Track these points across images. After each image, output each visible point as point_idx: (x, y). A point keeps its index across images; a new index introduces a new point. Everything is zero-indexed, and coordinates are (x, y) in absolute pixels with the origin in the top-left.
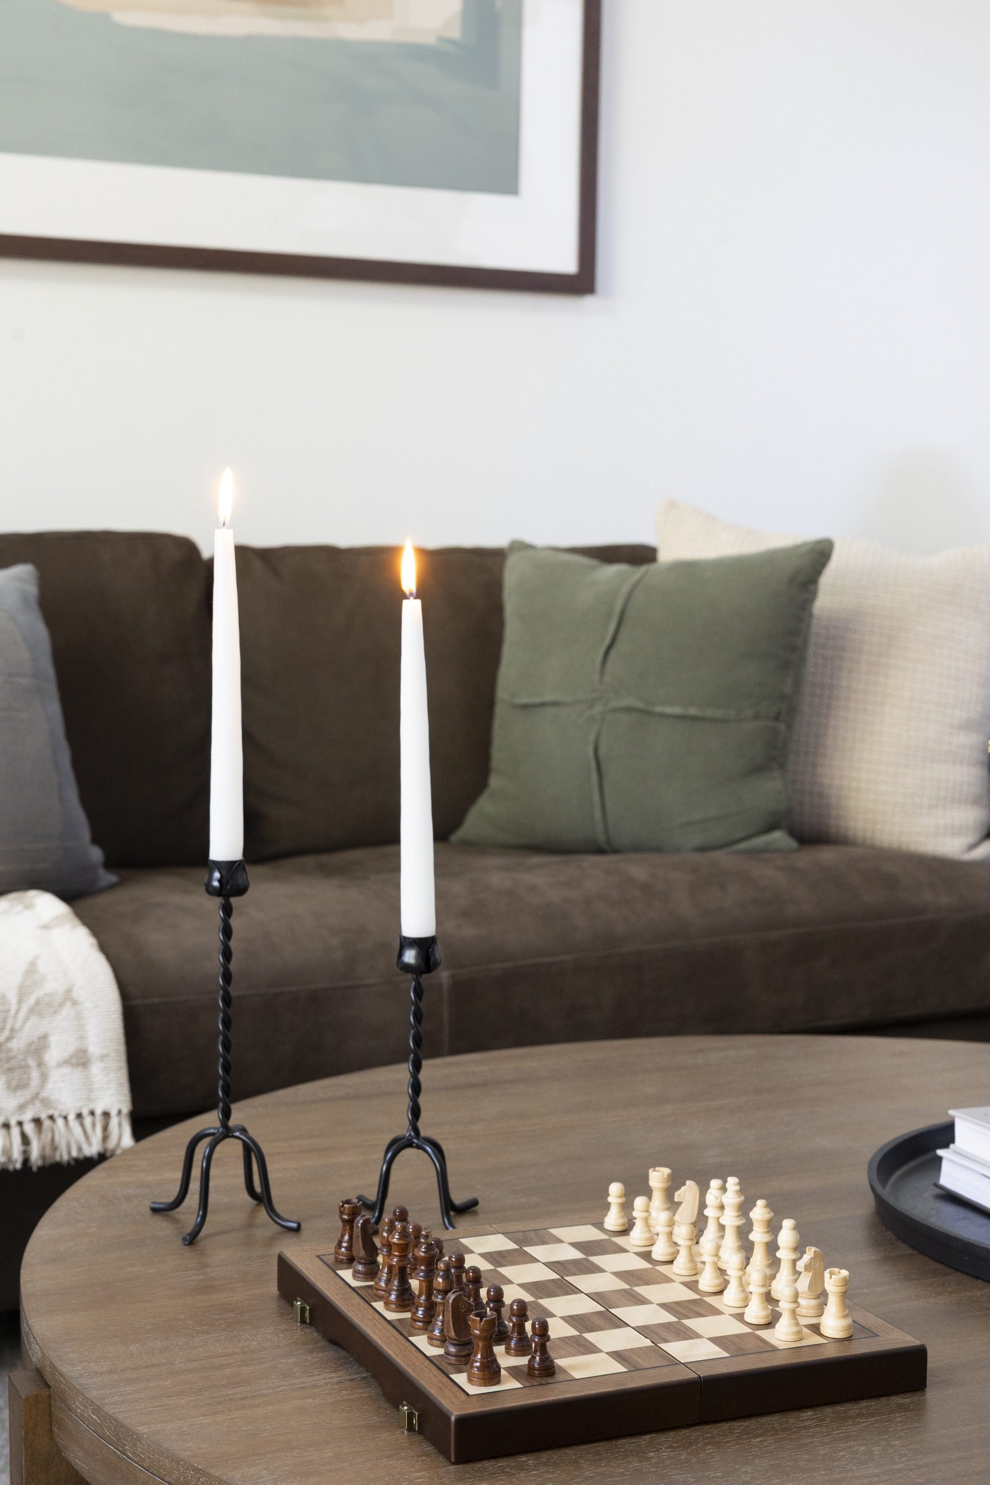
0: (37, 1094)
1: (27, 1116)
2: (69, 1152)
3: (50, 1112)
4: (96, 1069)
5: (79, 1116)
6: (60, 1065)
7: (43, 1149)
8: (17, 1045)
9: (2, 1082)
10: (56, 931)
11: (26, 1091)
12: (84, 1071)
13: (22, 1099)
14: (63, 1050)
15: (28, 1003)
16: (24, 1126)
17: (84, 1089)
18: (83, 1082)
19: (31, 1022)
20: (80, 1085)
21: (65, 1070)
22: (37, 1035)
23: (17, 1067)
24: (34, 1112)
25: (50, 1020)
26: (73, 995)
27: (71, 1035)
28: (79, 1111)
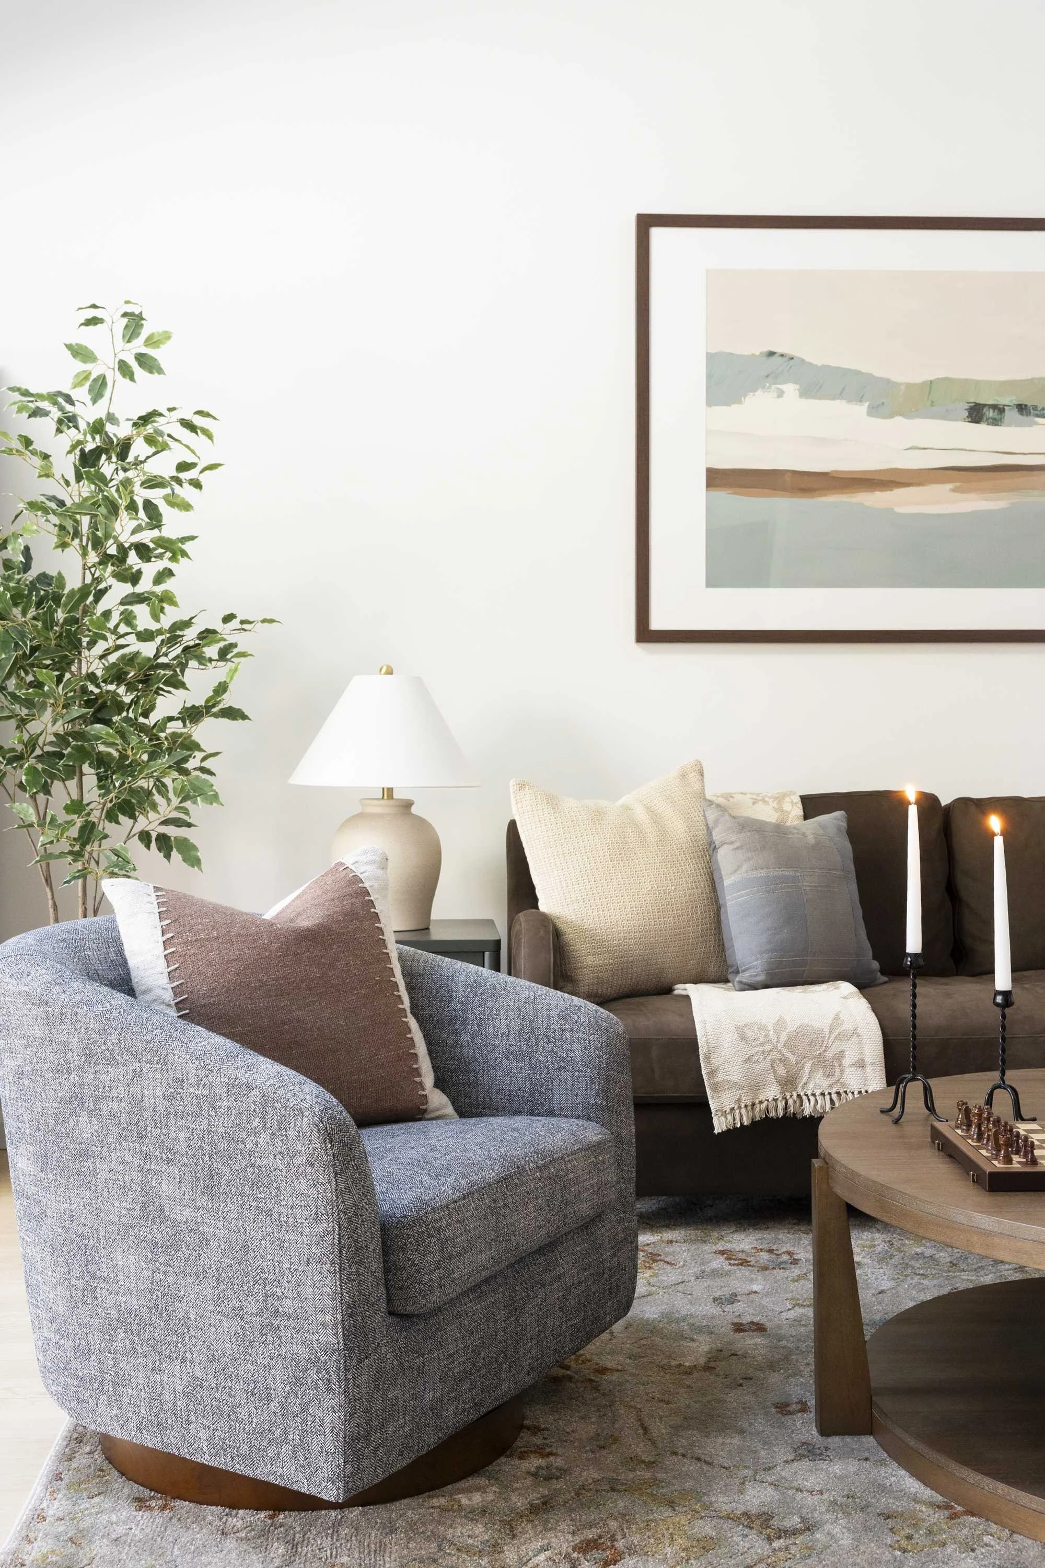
0: (838, 1080)
1: (834, 1090)
3: (845, 1089)
4: (869, 1069)
5: (861, 1092)
6: (850, 1066)
8: (830, 1054)
9: (821, 1071)
10: (851, 999)
11: (833, 1078)
12: (864, 1070)
13: (831, 1082)
14: (853, 1058)
15: (834, 1034)
16: (832, 1095)
17: (863, 1079)
18: (863, 1075)
19: (836, 1044)
20: (861, 1077)
21: (853, 1069)
22: (839, 1050)
23: (829, 1066)
24: (837, 1088)
25: (846, 1043)
26: (859, 1031)
27: (857, 1051)
28: (859, 1090)
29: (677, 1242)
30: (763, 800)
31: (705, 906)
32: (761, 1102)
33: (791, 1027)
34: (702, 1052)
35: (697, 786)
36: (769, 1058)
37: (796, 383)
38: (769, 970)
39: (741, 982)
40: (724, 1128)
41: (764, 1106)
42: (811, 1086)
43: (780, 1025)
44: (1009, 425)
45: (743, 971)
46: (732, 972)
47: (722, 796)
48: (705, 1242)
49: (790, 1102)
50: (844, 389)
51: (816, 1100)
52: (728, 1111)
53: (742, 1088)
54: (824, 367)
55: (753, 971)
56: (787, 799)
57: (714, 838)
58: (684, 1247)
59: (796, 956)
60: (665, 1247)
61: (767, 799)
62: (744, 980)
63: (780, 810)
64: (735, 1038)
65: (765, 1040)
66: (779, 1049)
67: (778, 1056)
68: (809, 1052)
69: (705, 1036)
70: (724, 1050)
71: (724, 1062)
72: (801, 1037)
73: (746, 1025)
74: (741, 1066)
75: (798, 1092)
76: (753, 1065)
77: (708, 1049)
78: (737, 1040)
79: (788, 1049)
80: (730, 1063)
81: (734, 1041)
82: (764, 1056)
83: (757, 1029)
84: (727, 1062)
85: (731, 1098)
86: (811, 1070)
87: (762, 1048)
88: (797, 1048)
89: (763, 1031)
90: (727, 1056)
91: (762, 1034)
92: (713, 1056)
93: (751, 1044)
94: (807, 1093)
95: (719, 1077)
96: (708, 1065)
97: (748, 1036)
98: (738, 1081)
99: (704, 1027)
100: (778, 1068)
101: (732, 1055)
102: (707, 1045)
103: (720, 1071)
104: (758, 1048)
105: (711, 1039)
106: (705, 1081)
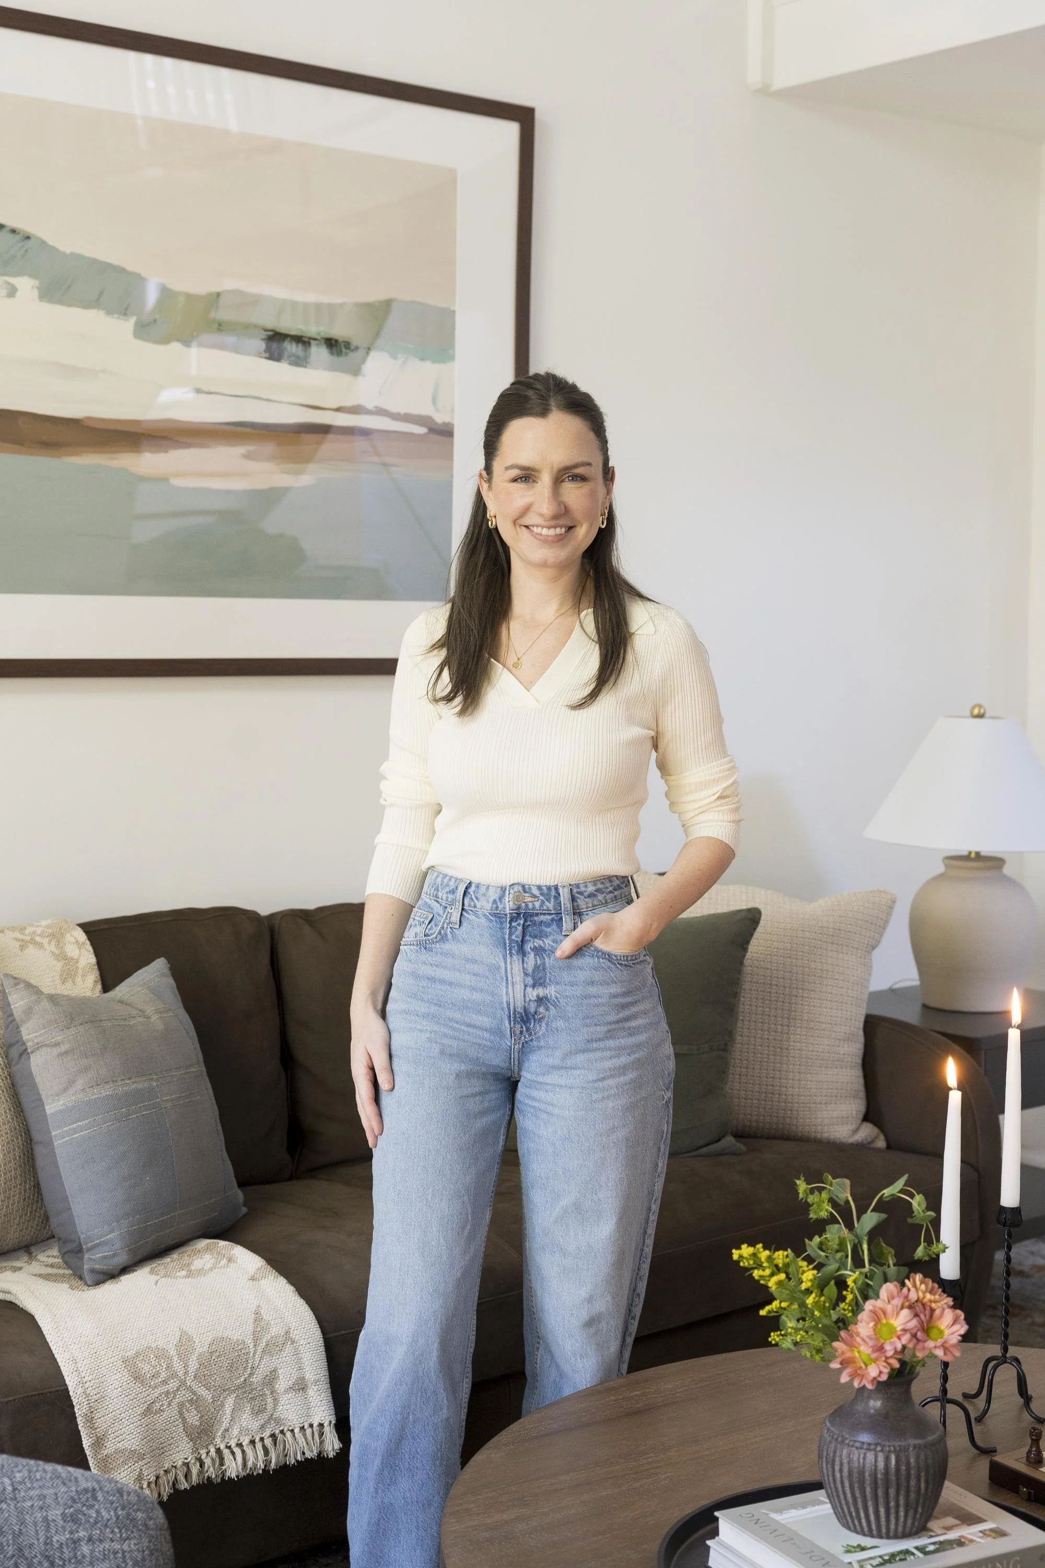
0: (272, 1415)
1: (266, 1434)
2: (296, 1457)
3: (281, 1428)
4: (312, 1392)
5: (302, 1428)
6: (286, 1391)
7: (278, 1457)
8: (258, 1378)
9: (248, 1409)
11: (265, 1414)
12: (304, 1394)
13: (262, 1421)
14: (288, 1379)
15: (261, 1345)
16: (265, 1441)
17: (305, 1408)
18: (304, 1402)
19: (265, 1360)
20: (302, 1405)
21: (290, 1395)
22: (270, 1370)
23: (257, 1396)
24: (271, 1429)
25: (278, 1357)
26: (291, 1335)
27: (293, 1367)
28: (302, 1425)
30: (33, 941)
31: (8, 1143)
32: (167, 1473)
33: (201, 1346)
34: (80, 1411)
36: (175, 1401)
37: (31, 276)
38: (131, 1244)
39: (93, 1271)
41: (171, 1477)
42: (235, 1432)
43: (185, 1343)
44: (316, 368)
45: (89, 1250)
46: (71, 1251)
49: (208, 1462)
50: (101, 294)
51: (244, 1452)
53: (141, 1457)
54: (72, 254)
55: (107, 1248)
57: (24, 1036)
59: (163, 1214)
61: (38, 939)
62: (97, 1267)
63: (63, 962)
64: (125, 1380)
65: (169, 1374)
66: (188, 1384)
67: (187, 1396)
68: (229, 1381)
69: (81, 1386)
70: (110, 1402)
71: (114, 1422)
72: (216, 1360)
73: (137, 1355)
74: (138, 1422)
75: (216, 1445)
76: (155, 1417)
77: (88, 1405)
78: (129, 1381)
79: (200, 1382)
80: (123, 1421)
81: (124, 1384)
82: (168, 1400)
83: (154, 1359)
84: (118, 1420)
85: (128, 1477)
86: (233, 1407)
87: (165, 1388)
88: (213, 1378)
89: (163, 1361)
90: (117, 1411)
91: (163, 1364)
92: (97, 1415)
93: (149, 1385)
94: (229, 1445)
95: (108, 1447)
96: (93, 1432)
97: (143, 1372)
98: (136, 1447)
99: (75, 1370)
100: (188, 1414)
101: (125, 1408)
102: (87, 1399)
103: (108, 1436)
104: (160, 1389)
105: (91, 1388)
106: (89, 1458)
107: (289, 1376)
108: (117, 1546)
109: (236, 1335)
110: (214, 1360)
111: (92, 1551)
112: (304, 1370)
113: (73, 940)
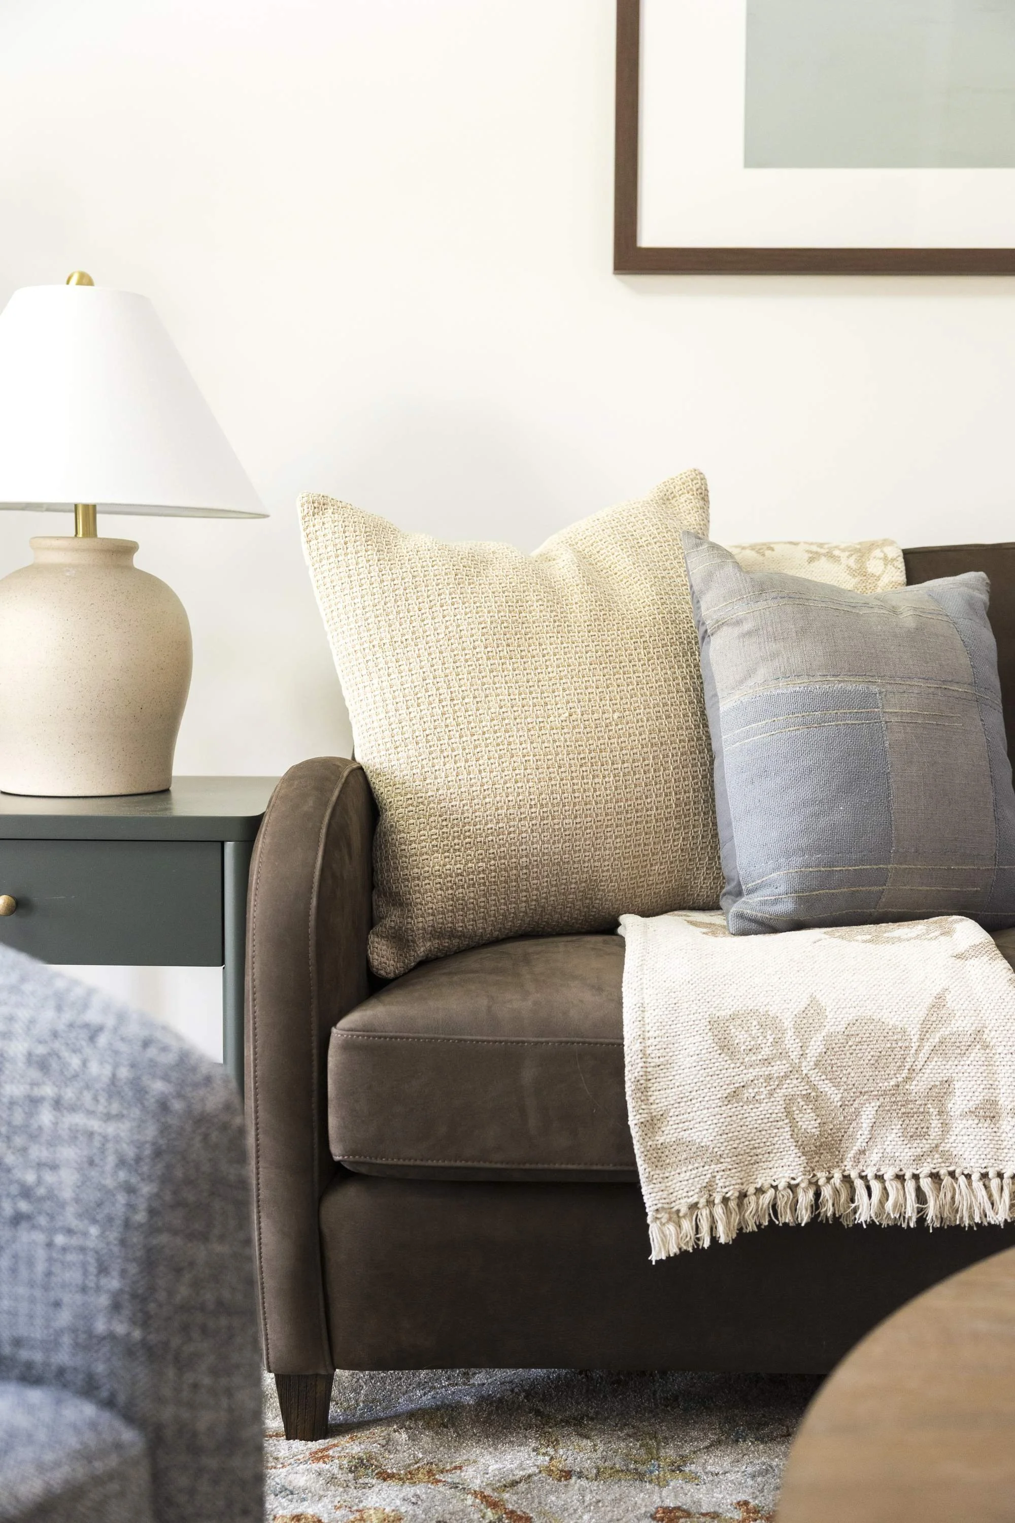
0: (937, 1146)
1: (924, 1170)
2: (971, 1217)
3: (951, 1169)
5: (984, 1176)
6: (964, 1115)
7: (941, 1208)
8: (918, 1087)
9: (896, 1126)
10: (972, 962)
11: (924, 1141)
12: (992, 1126)
13: (919, 1150)
14: (968, 1098)
15: (931, 1040)
16: (921, 1180)
17: (991, 1146)
18: (990, 1138)
19: (934, 1063)
20: (987, 1142)
21: (970, 1122)
22: (940, 1079)
23: (914, 1113)
24: (933, 1166)
25: (956, 1063)
26: (985, 1036)
27: (979, 1082)
28: (984, 1171)
29: (580, 1475)
30: (830, 556)
31: (684, 754)
32: (760, 1191)
33: (834, 1022)
34: (630, 1075)
35: (691, 520)
36: (781, 1092)
38: (803, 891)
39: (741, 916)
40: (674, 1250)
41: (765, 1199)
42: (874, 1156)
43: (810, 1016)
45: (750, 892)
46: (729, 893)
47: (752, 548)
48: (640, 1477)
49: (827, 1192)
51: (885, 1189)
52: (684, 1210)
53: (717, 1158)
55: (768, 891)
56: (877, 553)
57: (704, 612)
58: (593, 1490)
59: (862, 861)
60: (549, 1493)
61: (836, 553)
62: (748, 912)
63: (861, 572)
64: (706, 1047)
65: (774, 1052)
66: (804, 1072)
67: (800, 1088)
68: (871, 1081)
69: (639, 1041)
70: (679, 1072)
71: (679, 1100)
72: (854, 1047)
73: (733, 1018)
74: (717, 1109)
75: (844, 1171)
76: (745, 1107)
77: (644, 1069)
78: (710, 1050)
79: (824, 1073)
80: (693, 1101)
81: (703, 1052)
82: (768, 1088)
83: (758, 1027)
84: (685, 1099)
85: (690, 1181)
86: (874, 1120)
87: (766, 1071)
88: (844, 1072)
89: (769, 1032)
90: (686, 1087)
91: (768, 1037)
92: (655, 1085)
93: (741, 1060)
94: (863, 1174)
95: (665, 1133)
96: (643, 1107)
97: (736, 1041)
98: (708, 1143)
99: (639, 1019)
100: (801, 1115)
101: (698, 1084)
102: (644, 1060)
103: (669, 1119)
104: (757, 1070)
105: (653, 1048)
106: (635, 1142)
107: (970, 1094)
108: (95, 1125)
109: (894, 1019)
110: (851, 1046)
111: (56, 1124)
112: (998, 1091)
113: (882, 555)
